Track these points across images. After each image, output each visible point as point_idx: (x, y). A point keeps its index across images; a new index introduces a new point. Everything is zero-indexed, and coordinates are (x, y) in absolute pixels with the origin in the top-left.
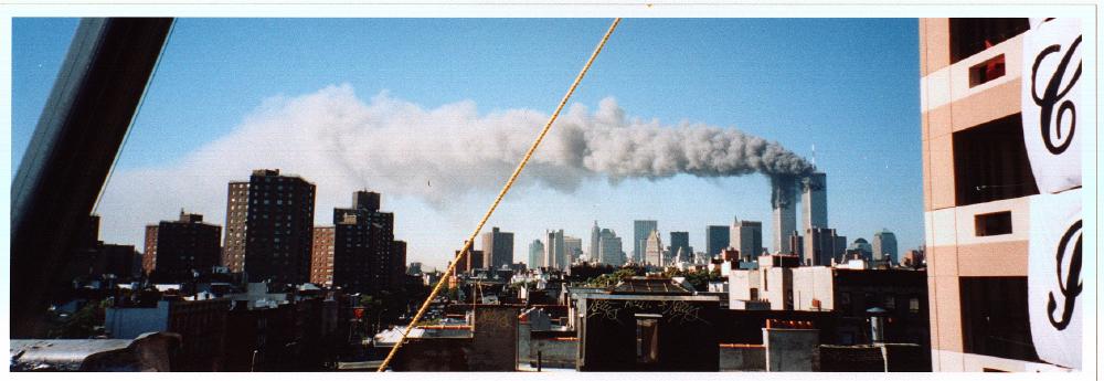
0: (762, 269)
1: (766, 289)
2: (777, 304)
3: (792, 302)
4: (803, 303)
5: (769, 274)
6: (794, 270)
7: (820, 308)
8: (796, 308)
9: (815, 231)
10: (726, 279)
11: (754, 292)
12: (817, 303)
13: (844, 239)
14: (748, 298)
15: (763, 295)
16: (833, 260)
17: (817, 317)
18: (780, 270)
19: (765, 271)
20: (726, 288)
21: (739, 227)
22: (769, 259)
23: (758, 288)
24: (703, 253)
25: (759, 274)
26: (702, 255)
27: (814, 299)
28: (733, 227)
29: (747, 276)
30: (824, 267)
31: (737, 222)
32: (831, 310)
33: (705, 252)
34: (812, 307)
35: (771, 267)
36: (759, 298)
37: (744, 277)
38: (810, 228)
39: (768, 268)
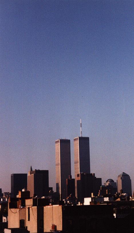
0: (27, 207)
1: (29, 220)
2: (34, 230)
3: (43, 227)
5: (30, 209)
6: (45, 208)
7: (55, 231)
8: (45, 230)
9: (82, 175)
11: (22, 222)
12: (54, 227)
14: (18, 226)
15: (27, 224)
21: (33, 174)
22: (31, 201)
23: (24, 220)
24: (9, 193)
25: (26, 210)
26: (8, 194)
27: (53, 225)
28: (29, 174)
29: (18, 212)
30: (58, 205)
31: (32, 171)
32: (61, 231)
33: (10, 192)
34: (52, 230)
35: (32, 205)
36: (25, 225)
37: (16, 213)
38: (79, 173)
39: (30, 206)
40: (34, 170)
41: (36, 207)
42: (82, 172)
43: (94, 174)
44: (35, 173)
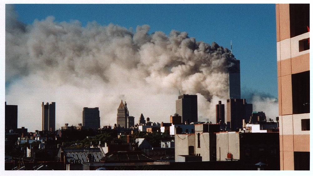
0: (196, 133)
1: (199, 147)
3: (215, 155)
4: (222, 156)
5: (201, 136)
6: (217, 134)
7: (232, 159)
8: (218, 159)
9: (232, 101)
10: (173, 138)
11: (191, 149)
12: (230, 156)
13: (251, 105)
14: (187, 153)
15: (197, 151)
18: (207, 134)
19: (199, 135)
20: (173, 144)
22: (201, 126)
23: (194, 147)
25: (195, 137)
27: (228, 153)
28: (178, 99)
29: (187, 138)
30: (235, 132)
32: (238, 160)
34: (227, 158)
35: (202, 132)
36: (195, 153)
37: (185, 139)
38: (229, 98)
39: (200, 133)
41: (209, 133)
42: (232, 98)
43: (245, 100)
44: (183, 98)
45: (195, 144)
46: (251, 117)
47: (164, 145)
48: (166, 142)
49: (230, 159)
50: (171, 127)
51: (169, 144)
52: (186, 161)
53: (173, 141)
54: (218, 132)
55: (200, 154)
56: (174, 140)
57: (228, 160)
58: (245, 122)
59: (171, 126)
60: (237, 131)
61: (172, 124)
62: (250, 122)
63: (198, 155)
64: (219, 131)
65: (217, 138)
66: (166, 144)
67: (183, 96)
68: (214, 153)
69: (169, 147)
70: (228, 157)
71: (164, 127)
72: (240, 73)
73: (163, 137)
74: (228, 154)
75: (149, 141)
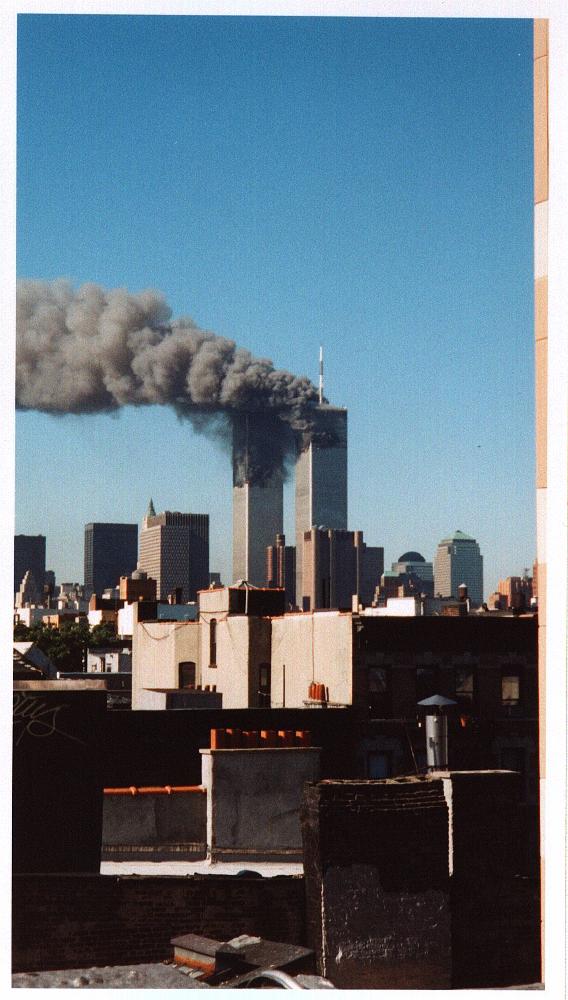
0: (206, 618)
1: (213, 663)
2: (236, 696)
3: (268, 689)
4: (290, 693)
5: (220, 627)
6: (276, 622)
7: (324, 704)
8: (276, 702)
9: (321, 537)
10: (128, 642)
11: (187, 671)
12: (319, 691)
13: (379, 552)
14: (172, 682)
15: (206, 678)
16: (355, 598)
17: (319, 720)
18: (242, 622)
19: (213, 623)
20: (126, 663)
21: (159, 527)
22: (220, 596)
23: (194, 663)
24: (77, 584)
25: (200, 630)
26: (75, 590)
27: (313, 683)
28: (146, 526)
29: (172, 636)
30: (336, 613)
31: (154, 514)
32: (347, 706)
33: (82, 583)
34: (310, 700)
35: (225, 614)
36: (197, 683)
37: (166, 637)
38: (311, 528)
39: (218, 617)
40: (160, 511)
41: (246, 618)
42: (321, 527)
43: (361, 534)
44: (165, 524)
45: (199, 655)
46: (377, 589)
47: (96, 666)
48: (102, 656)
49: (319, 704)
50: (121, 612)
51: (113, 661)
52: (167, 706)
53: (126, 651)
54: (278, 615)
55: (215, 687)
56: (130, 649)
57: (313, 707)
58: (360, 602)
59: (123, 607)
60: (345, 608)
61: (126, 603)
62: (374, 604)
63: (211, 690)
64: (280, 612)
65: (275, 635)
66: (103, 660)
67: (164, 519)
68: (264, 682)
69: (115, 670)
70: (312, 694)
71: (100, 612)
72: (346, 448)
73: (95, 638)
74: (311, 687)
75: (49, 651)
